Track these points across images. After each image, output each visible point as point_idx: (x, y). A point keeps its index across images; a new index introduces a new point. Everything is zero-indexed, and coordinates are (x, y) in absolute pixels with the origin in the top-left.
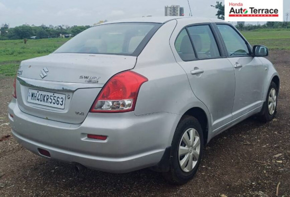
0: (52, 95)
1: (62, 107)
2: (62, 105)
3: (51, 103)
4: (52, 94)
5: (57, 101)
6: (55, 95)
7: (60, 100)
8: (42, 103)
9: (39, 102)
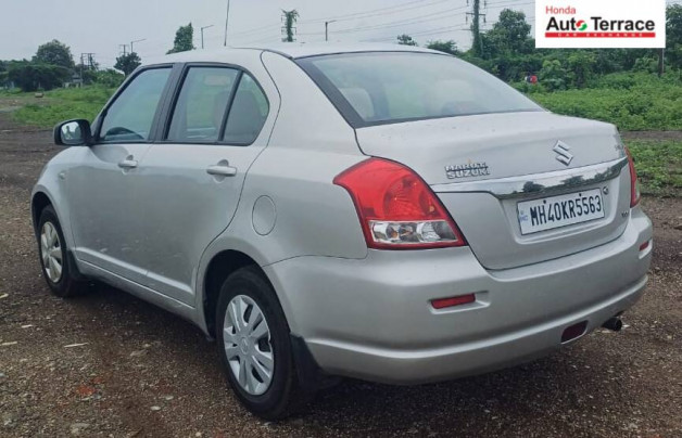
0: (578, 197)
1: (601, 214)
2: (599, 210)
3: (580, 214)
4: (576, 196)
5: (591, 205)
6: (584, 194)
7: (595, 202)
8: (563, 222)
9: (556, 223)
